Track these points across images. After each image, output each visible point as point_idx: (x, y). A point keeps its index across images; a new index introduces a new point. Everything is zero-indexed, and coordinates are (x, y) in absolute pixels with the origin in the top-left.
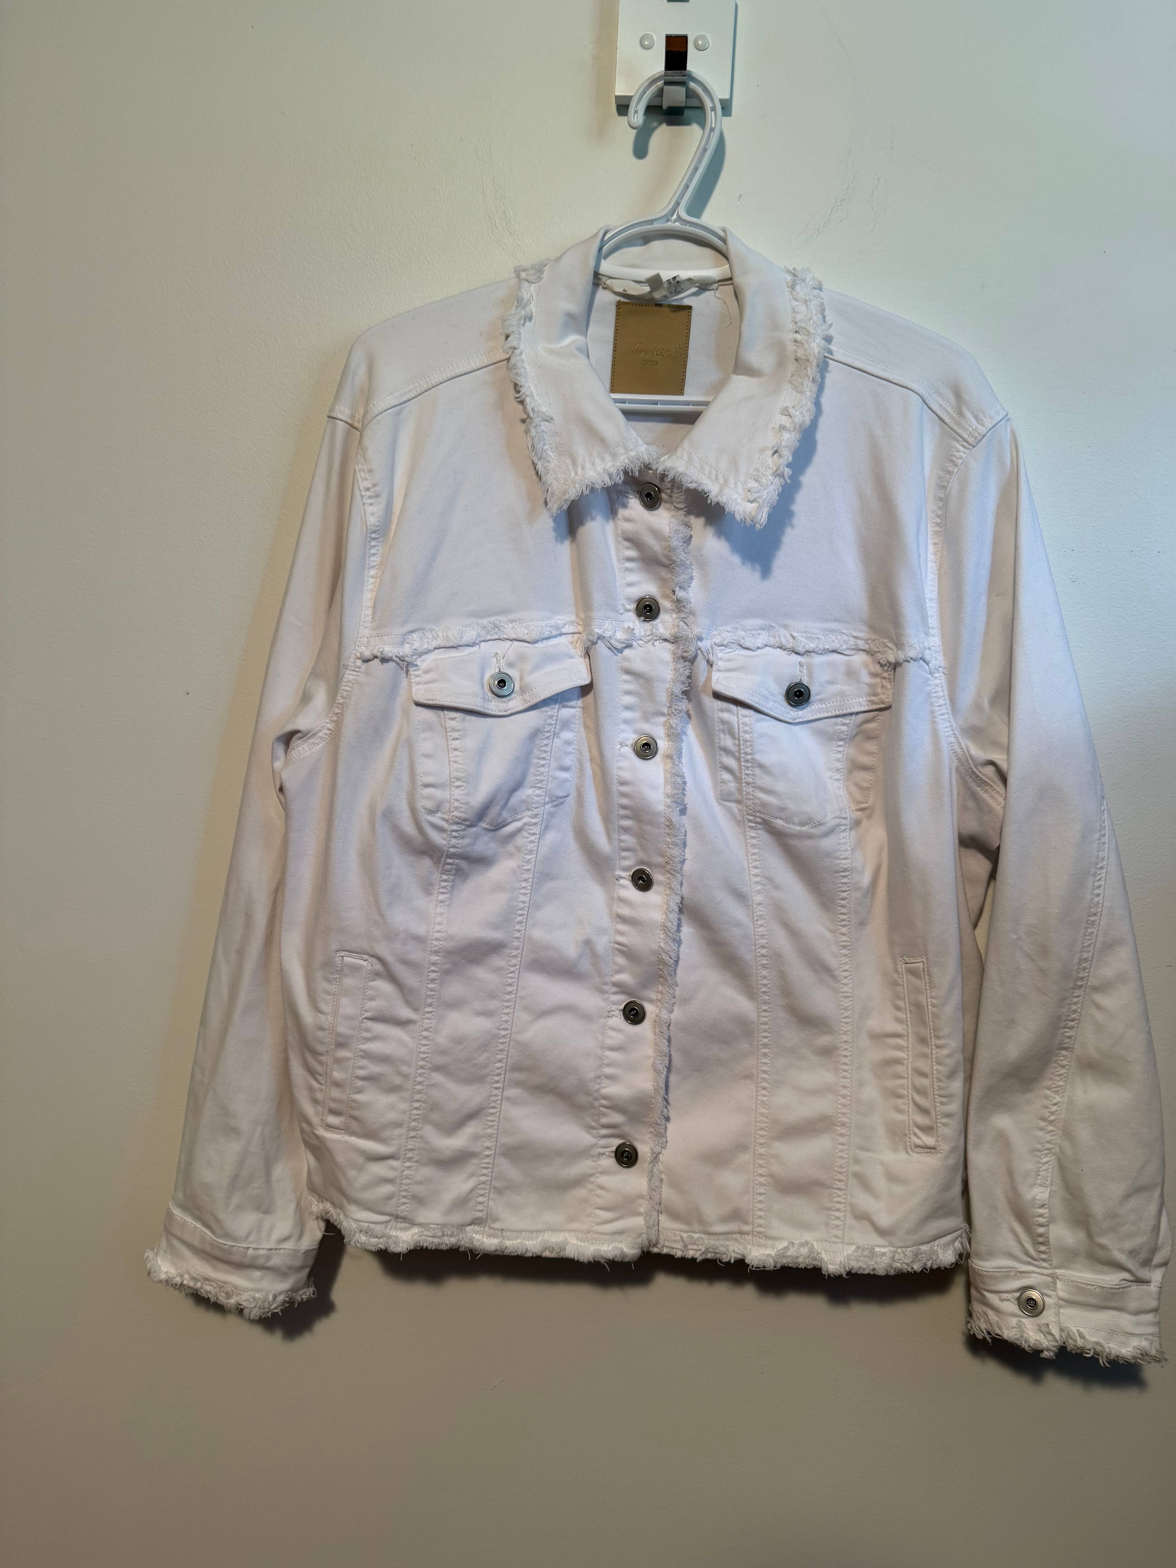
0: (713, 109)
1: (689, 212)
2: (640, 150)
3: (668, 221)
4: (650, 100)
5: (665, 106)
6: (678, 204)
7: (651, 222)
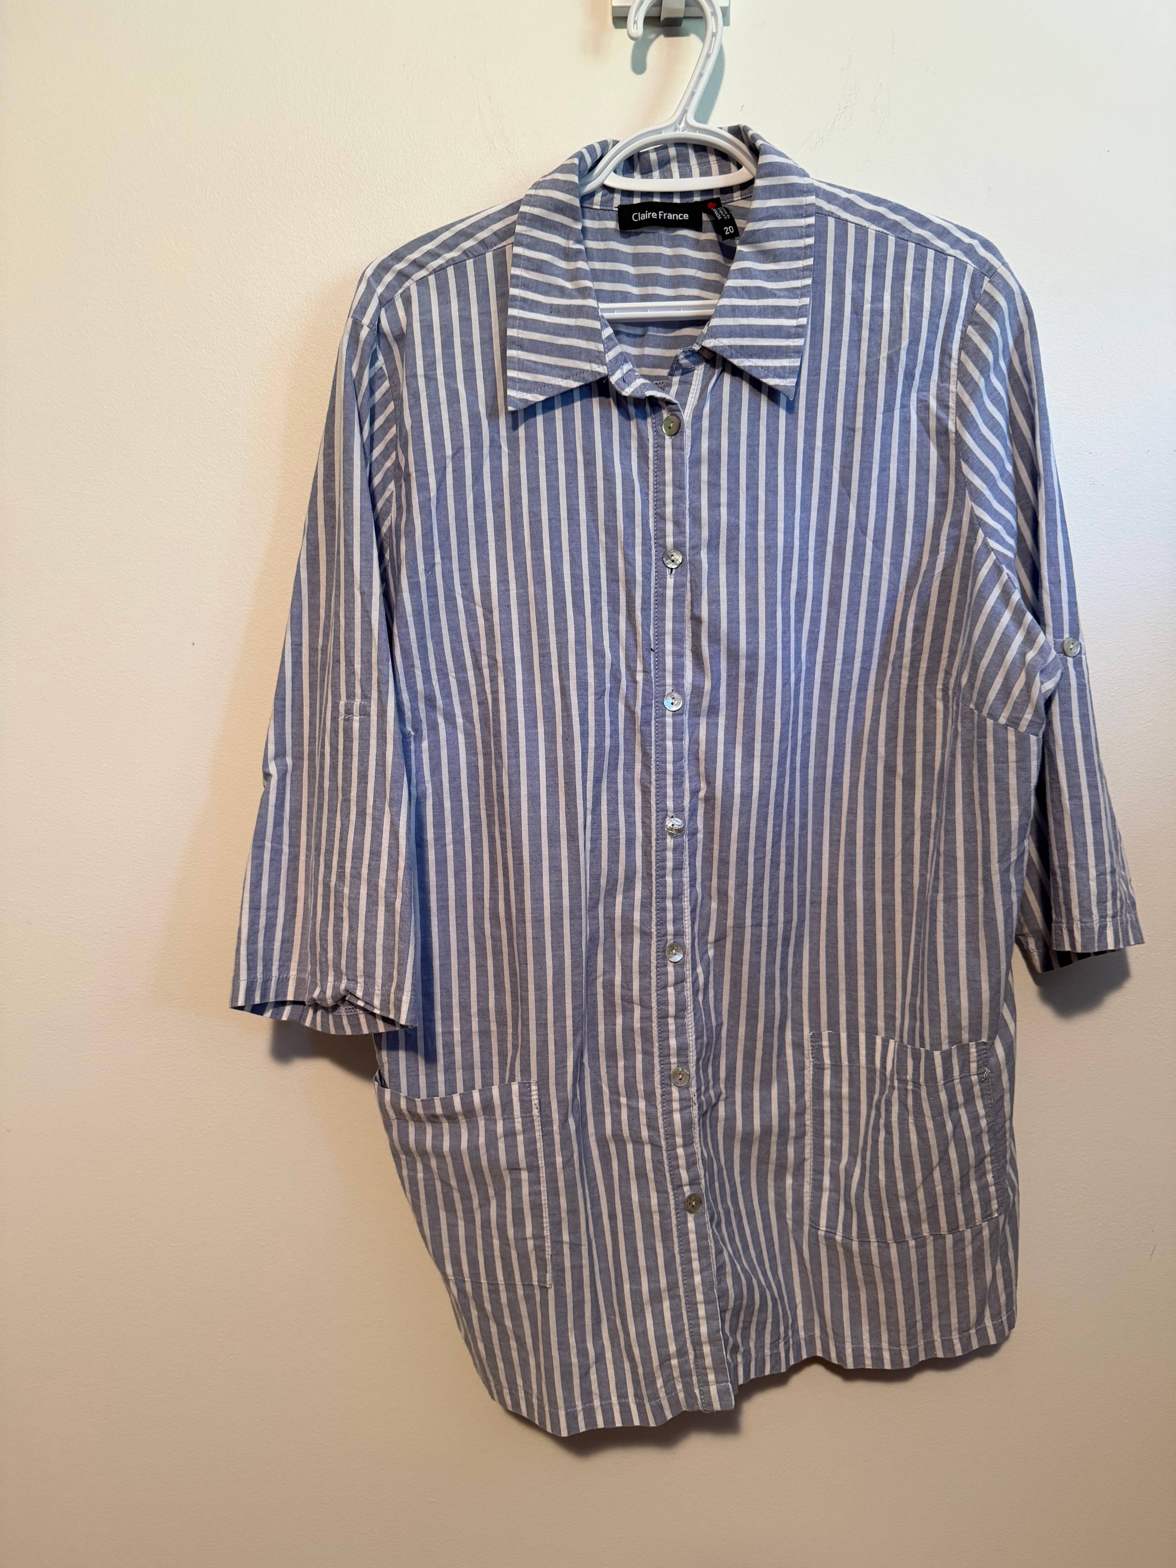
0: (714, 14)
1: (697, 118)
2: (639, 66)
3: (676, 130)
4: (648, 12)
5: (662, 18)
6: (685, 112)
7: (659, 131)
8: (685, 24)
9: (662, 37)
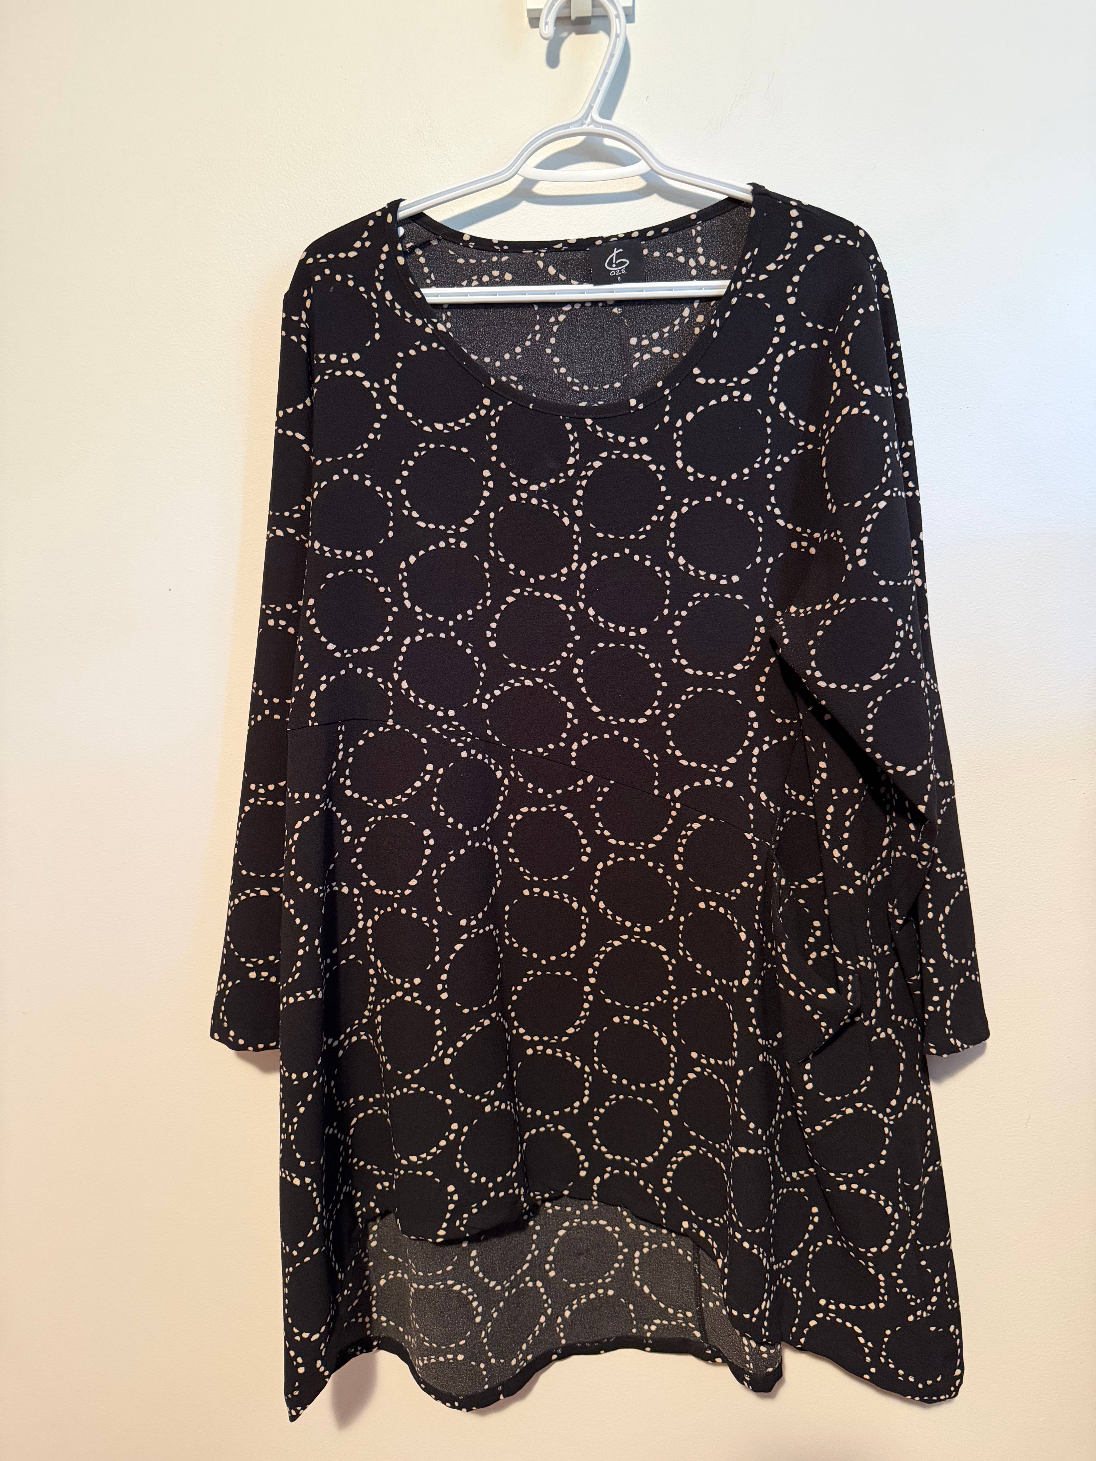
8: (594, 22)
9: (573, 35)
